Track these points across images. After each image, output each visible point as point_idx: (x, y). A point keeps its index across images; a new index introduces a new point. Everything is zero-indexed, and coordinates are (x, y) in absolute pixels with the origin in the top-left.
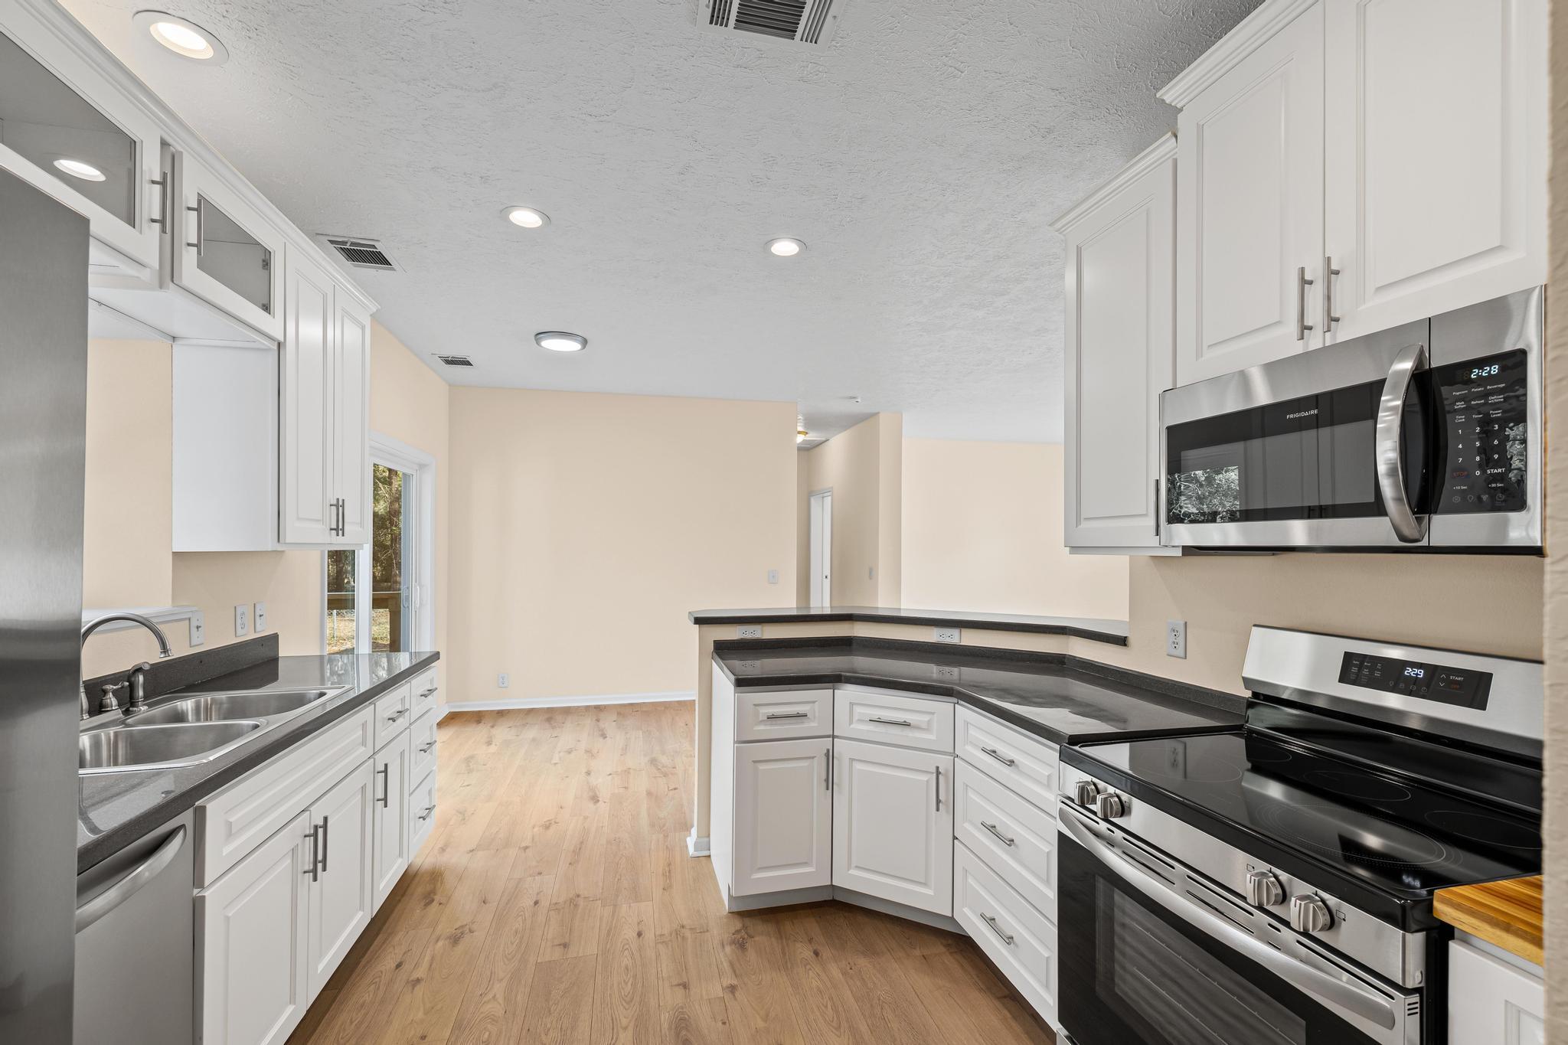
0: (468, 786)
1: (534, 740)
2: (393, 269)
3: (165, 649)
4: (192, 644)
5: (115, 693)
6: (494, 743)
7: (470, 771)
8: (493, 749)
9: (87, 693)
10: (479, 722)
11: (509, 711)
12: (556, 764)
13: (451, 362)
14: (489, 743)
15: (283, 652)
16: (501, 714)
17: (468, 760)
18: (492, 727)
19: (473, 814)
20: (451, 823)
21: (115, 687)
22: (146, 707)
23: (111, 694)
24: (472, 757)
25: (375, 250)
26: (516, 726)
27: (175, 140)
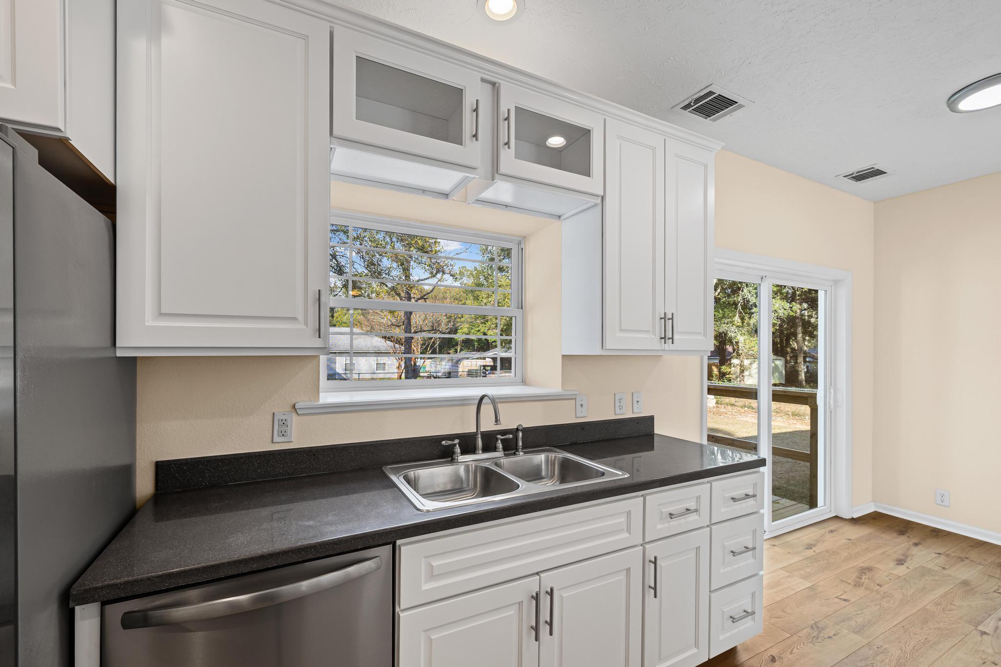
0: (845, 600)
1: (965, 583)
2: (741, 106)
3: (497, 420)
4: (577, 416)
5: (502, 440)
6: (906, 564)
7: (858, 585)
8: (901, 570)
9: (482, 438)
10: (902, 533)
11: (948, 534)
12: (984, 633)
13: (860, 177)
14: (900, 562)
15: (658, 430)
16: (936, 534)
17: (865, 570)
18: (916, 545)
19: (830, 637)
20: (800, 634)
21: (502, 437)
22: (523, 453)
23: (500, 441)
24: (870, 569)
25: (715, 96)
26: (948, 556)
27: (496, 78)
